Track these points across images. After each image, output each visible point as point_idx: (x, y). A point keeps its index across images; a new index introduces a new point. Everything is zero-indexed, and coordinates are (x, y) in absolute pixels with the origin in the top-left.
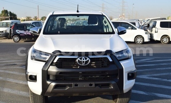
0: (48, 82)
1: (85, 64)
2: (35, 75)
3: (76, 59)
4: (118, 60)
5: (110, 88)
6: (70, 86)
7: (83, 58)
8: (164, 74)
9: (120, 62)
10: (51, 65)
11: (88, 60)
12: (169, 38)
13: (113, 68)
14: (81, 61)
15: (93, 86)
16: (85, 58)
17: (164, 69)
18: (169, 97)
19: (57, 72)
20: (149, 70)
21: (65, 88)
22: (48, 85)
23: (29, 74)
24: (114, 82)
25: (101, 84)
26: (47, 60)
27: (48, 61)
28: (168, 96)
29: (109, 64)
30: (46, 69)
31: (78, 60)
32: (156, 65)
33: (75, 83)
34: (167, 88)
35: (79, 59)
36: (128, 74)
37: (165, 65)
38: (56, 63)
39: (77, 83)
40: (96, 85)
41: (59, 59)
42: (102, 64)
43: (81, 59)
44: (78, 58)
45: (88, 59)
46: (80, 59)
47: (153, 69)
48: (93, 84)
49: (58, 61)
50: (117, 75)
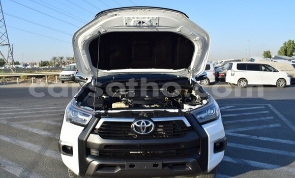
0: (89, 159)
1: (146, 132)
2: (70, 145)
3: (130, 123)
4: (199, 123)
5: (187, 169)
6: (122, 166)
7: (143, 121)
8: (252, 128)
9: (203, 126)
10: (93, 132)
11: (151, 126)
12: (247, 81)
13: (191, 137)
14: (140, 127)
15: (160, 167)
16: (146, 122)
17: (250, 120)
18: (267, 167)
19: (101, 145)
20: (232, 122)
21: (114, 170)
22: (88, 164)
23: (63, 144)
24: (192, 160)
25: (173, 163)
26: (86, 123)
27: (87, 125)
28: (265, 164)
29: (185, 131)
30: (84, 139)
31: (135, 126)
32: (239, 114)
33: (130, 163)
34: (260, 150)
35: (135, 123)
36: (215, 144)
37: (249, 115)
38: (99, 129)
39: (133, 163)
40: (164, 165)
41: (104, 123)
42: (174, 129)
43: (140, 125)
44: (134, 121)
45: (151, 123)
46: (138, 123)
47: (236, 121)
48: (160, 163)
49: (102, 126)
50: (198, 147)
